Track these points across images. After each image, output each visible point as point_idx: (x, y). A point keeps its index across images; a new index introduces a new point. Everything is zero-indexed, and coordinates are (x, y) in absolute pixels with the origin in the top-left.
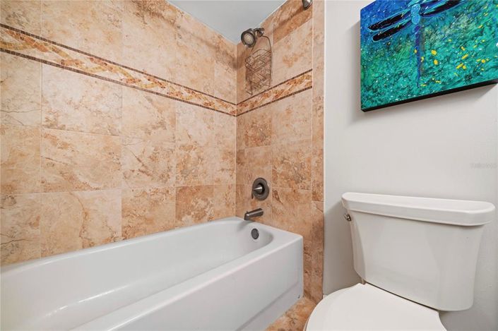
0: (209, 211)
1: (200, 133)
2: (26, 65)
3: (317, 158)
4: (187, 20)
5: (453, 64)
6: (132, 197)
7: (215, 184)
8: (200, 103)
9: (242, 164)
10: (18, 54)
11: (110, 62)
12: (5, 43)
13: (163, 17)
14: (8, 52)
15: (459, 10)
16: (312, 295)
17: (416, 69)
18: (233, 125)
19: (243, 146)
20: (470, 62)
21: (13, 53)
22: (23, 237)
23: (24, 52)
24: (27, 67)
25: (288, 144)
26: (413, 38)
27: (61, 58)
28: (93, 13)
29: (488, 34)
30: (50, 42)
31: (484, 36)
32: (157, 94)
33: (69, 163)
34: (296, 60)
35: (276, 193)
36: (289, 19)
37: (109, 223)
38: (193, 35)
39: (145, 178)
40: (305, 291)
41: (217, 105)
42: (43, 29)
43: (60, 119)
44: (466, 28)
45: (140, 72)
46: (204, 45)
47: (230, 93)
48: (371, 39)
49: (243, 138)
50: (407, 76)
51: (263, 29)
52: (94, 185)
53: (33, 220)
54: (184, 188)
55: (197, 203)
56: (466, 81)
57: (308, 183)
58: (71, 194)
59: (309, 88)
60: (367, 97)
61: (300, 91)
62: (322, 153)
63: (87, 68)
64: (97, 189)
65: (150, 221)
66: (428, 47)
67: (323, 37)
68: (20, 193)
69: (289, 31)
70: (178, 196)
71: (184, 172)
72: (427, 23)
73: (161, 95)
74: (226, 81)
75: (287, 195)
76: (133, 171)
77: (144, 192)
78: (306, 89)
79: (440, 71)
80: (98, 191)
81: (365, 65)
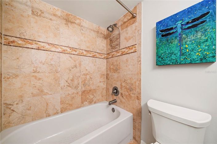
0: (95, 99)
1: (91, 68)
2: (26, 51)
3: (138, 82)
4: (85, 22)
5: (195, 53)
6: (64, 96)
7: (97, 88)
8: (91, 56)
9: (108, 79)
10: (23, 47)
11: (55, 45)
12: (19, 44)
13: (76, 23)
14: (20, 47)
15: (198, 29)
16: (136, 139)
17: (179, 52)
18: (104, 63)
19: (109, 72)
20: (202, 53)
21: (22, 47)
22: (25, 114)
23: (25, 46)
24: (26, 52)
25: (127, 74)
26: (178, 38)
27: (38, 46)
28: (49, 27)
29: (210, 42)
30: (34, 41)
31: (208, 42)
32: (74, 54)
33: (41, 85)
34: (130, 39)
35: (122, 94)
36: (127, 21)
37: (56, 107)
38: (88, 28)
39: (69, 88)
40: (134, 137)
41: (98, 55)
42: (32, 36)
43: (38, 69)
44: (200, 38)
45: (67, 47)
46: (92, 32)
47: (103, 50)
48: (160, 36)
49: (109, 69)
50: (175, 54)
51: (116, 24)
52: (50, 93)
53: (29, 108)
54: (84, 91)
55: (89, 96)
56: (200, 61)
57: (135, 92)
58: (42, 97)
59: (135, 52)
60: (159, 61)
61: (131, 53)
62: (140, 81)
63: (47, 48)
64: (51, 94)
65: (71, 105)
66: (184, 43)
67: (141, 31)
68: (24, 98)
69: (127, 27)
70: (82, 95)
71: (84, 85)
72: (184, 33)
73: (75, 54)
74: (102, 45)
75: (126, 96)
76: (64, 86)
77: (69, 94)
78: (134, 52)
79: (189, 54)
80: (51, 95)
81: (158, 47)
